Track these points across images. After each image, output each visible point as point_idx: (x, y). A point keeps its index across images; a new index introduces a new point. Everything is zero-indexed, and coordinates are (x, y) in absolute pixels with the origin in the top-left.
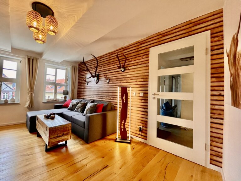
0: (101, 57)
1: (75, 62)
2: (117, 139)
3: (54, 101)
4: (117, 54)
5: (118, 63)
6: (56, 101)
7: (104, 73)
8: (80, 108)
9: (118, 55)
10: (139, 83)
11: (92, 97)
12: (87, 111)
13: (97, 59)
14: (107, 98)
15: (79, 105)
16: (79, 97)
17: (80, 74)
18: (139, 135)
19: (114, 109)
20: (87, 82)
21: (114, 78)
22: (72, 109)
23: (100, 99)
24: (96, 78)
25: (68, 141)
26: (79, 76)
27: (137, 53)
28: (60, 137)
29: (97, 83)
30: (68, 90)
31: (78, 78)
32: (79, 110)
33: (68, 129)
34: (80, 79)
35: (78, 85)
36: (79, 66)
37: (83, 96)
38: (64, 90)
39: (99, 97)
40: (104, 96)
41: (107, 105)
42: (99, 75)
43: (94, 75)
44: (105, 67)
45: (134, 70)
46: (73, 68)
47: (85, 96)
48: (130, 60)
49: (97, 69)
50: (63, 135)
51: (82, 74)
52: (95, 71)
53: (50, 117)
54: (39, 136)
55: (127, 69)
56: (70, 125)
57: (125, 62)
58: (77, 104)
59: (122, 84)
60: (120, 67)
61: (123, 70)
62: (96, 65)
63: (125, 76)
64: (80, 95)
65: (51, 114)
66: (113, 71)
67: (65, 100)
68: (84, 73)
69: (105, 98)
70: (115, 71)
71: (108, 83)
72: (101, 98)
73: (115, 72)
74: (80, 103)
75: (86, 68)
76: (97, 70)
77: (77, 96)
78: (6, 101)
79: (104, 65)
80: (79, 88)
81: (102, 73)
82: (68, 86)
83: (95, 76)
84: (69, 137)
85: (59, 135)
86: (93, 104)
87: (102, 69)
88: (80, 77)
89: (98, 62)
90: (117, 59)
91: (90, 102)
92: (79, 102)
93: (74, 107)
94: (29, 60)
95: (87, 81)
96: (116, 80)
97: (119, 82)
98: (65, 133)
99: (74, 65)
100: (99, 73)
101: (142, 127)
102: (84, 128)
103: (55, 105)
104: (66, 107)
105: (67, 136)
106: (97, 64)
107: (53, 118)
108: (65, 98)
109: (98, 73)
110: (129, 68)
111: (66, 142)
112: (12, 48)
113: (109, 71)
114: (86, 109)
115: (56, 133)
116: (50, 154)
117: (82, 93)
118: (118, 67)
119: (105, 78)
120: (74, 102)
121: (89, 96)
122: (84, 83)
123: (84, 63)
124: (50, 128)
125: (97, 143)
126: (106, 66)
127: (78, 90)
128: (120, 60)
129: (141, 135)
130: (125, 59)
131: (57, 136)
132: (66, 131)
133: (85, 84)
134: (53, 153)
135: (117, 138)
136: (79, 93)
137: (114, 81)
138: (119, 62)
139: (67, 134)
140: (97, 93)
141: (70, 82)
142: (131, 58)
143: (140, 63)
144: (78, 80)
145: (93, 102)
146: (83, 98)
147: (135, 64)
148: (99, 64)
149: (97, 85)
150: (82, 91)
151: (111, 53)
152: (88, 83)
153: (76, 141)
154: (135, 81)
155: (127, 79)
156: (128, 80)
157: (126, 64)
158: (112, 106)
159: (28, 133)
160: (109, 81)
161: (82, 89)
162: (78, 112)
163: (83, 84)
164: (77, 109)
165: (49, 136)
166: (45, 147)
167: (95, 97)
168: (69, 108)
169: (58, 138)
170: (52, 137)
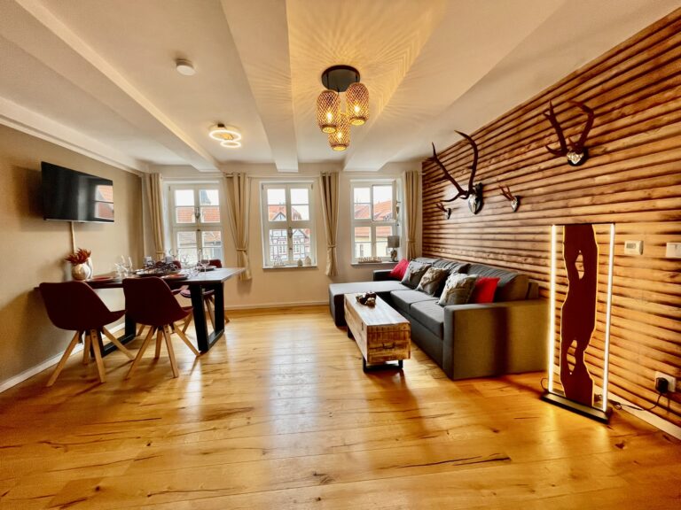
0: (488, 130)
1: (414, 161)
2: (547, 392)
3: (372, 262)
4: (546, 106)
5: (555, 137)
6: (375, 263)
7: (500, 178)
8: (430, 283)
9: (552, 108)
10: (661, 204)
11: (464, 253)
12: (448, 294)
13: (473, 138)
14: (514, 258)
15: (428, 275)
16: (426, 253)
17: (427, 190)
18: (657, 404)
19: (536, 294)
20: (445, 211)
21: (536, 191)
22: (411, 284)
23: (490, 262)
24: (472, 199)
25: (405, 362)
26: (425, 195)
27: (655, 76)
28: (388, 351)
29: (476, 213)
30: (400, 234)
31: (423, 201)
32: (428, 288)
33: (402, 334)
34: (428, 202)
35: (424, 221)
36: (423, 168)
37: (437, 249)
38: (391, 235)
39: (485, 255)
40: (501, 251)
41: (512, 282)
42: (482, 186)
43: (466, 188)
44: (505, 159)
45: (633, 152)
46: (410, 177)
47: (444, 250)
48: (615, 114)
49: (474, 170)
50: (394, 346)
51: (433, 188)
52: (469, 175)
53: (367, 301)
54: (351, 336)
55: (597, 151)
56: (408, 328)
57: (589, 126)
58: (422, 272)
59: (574, 211)
60: (562, 152)
61: (575, 158)
62: (472, 157)
63: (589, 181)
64: (429, 247)
65: (368, 296)
66: (534, 168)
67: (394, 261)
68: (437, 186)
69: (505, 257)
70: (543, 166)
71: (516, 210)
72: (492, 256)
73: (540, 170)
74: (429, 270)
75: (441, 171)
76: (477, 173)
77: (423, 250)
78: (300, 262)
79: (498, 153)
80: (425, 228)
81: (494, 179)
82: (400, 227)
83: (471, 192)
84: (407, 354)
85: (385, 345)
86: (463, 276)
87: (491, 168)
88: (428, 198)
89: (479, 148)
90: (548, 124)
91: (458, 268)
92: (427, 268)
93: (415, 279)
94: (324, 178)
95: (446, 208)
96: (548, 197)
97: (561, 203)
98: (397, 342)
99: (410, 168)
100: (482, 179)
101: (671, 380)
102: (442, 337)
103: (376, 271)
104: (396, 276)
105: (402, 351)
106: (476, 152)
107: (372, 305)
108: (394, 254)
109: (478, 183)
110: (605, 146)
111: (401, 363)
112: (300, 164)
113: (517, 169)
114: (446, 289)
115: (381, 339)
116: (371, 378)
117: (435, 241)
118: (550, 151)
119: (504, 194)
120: (417, 265)
121: (456, 251)
122: (440, 213)
123: (435, 158)
124: (368, 327)
125: (478, 385)
126: (507, 155)
127: (424, 234)
128: (562, 126)
129: (668, 409)
130: (586, 117)
131: (381, 345)
132: (399, 339)
133: (442, 217)
134: (378, 380)
135: (550, 390)
136: (425, 240)
137: (538, 203)
138: (560, 132)
139: (402, 346)
140: (478, 243)
141: (403, 214)
142: (617, 104)
143: (666, 118)
144: (424, 206)
145: (464, 270)
146: (437, 254)
147: (642, 126)
148: (480, 154)
149: (477, 218)
150: (435, 236)
151: (524, 109)
152: (450, 214)
153: (424, 367)
154: (640, 194)
155: (594, 190)
156: (602, 194)
157: (592, 133)
158: (530, 284)
159: (335, 327)
160: (519, 205)
161: (435, 231)
162: (426, 293)
163: (435, 218)
164: (424, 286)
165: (368, 344)
166: (361, 361)
167: (474, 254)
168: (403, 280)
169: (384, 352)
170: (373, 346)
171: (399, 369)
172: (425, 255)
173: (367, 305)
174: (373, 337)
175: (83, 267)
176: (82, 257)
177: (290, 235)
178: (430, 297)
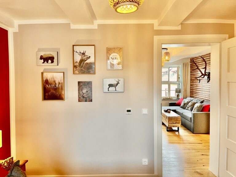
1: (187, 58)
3: (168, 99)
8: (190, 106)
11: (204, 96)
15: (190, 104)
16: (192, 95)
20: (198, 80)
22: (184, 107)
24: (206, 77)
29: (208, 82)
30: (181, 88)
33: (178, 120)
34: (192, 75)
35: (191, 82)
37: (195, 94)
38: (177, 88)
43: (204, 73)
47: (198, 95)
49: (206, 69)
50: (176, 123)
58: (188, 103)
64: (193, 93)
65: (168, 110)
67: (178, 98)
74: (190, 102)
75: (196, 66)
77: (190, 94)
80: (191, 85)
82: (180, 84)
83: (205, 75)
84: (180, 125)
85: (174, 122)
86: (200, 104)
88: (192, 73)
91: (200, 101)
92: (190, 101)
93: (185, 105)
98: (177, 122)
99: (185, 61)
102: (191, 122)
103: (170, 102)
104: (178, 105)
105: (178, 124)
107: (169, 112)
108: (178, 96)
109: (208, 72)
111: (178, 129)
114: (194, 108)
117: (195, 91)
120: (186, 101)
121: (202, 96)
122: (196, 80)
124: (168, 117)
127: (190, 88)
131: (172, 122)
132: (178, 121)
133: (197, 82)
136: (191, 90)
141: (182, 80)
145: (202, 102)
146: (195, 96)
149: (208, 84)
150: (195, 89)
152: (200, 81)
161: (195, 87)
162: (188, 110)
163: (195, 82)
164: (188, 108)
165: (168, 122)
166: (166, 128)
167: (207, 97)
168: (181, 106)
169: (173, 124)
170: (170, 122)
171: (178, 131)
172: (191, 97)
173: (168, 112)
174: (170, 120)
178: (190, 111)
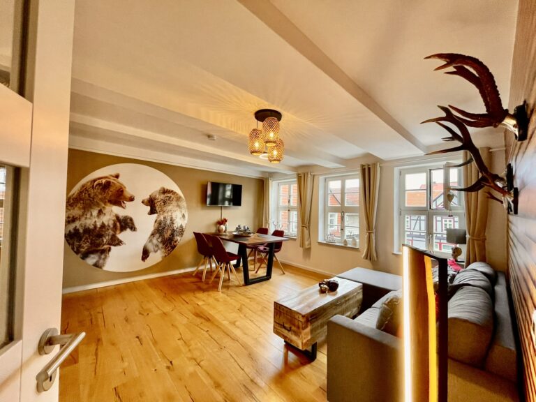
50: (290, 330)
78: (345, 242)
84: (300, 344)
85: (285, 325)
108: (456, 251)
115: (281, 318)
131: (282, 323)
165: (274, 317)
170: (277, 320)
174: (277, 313)
175: (223, 227)
176: (223, 222)
177: (342, 218)
